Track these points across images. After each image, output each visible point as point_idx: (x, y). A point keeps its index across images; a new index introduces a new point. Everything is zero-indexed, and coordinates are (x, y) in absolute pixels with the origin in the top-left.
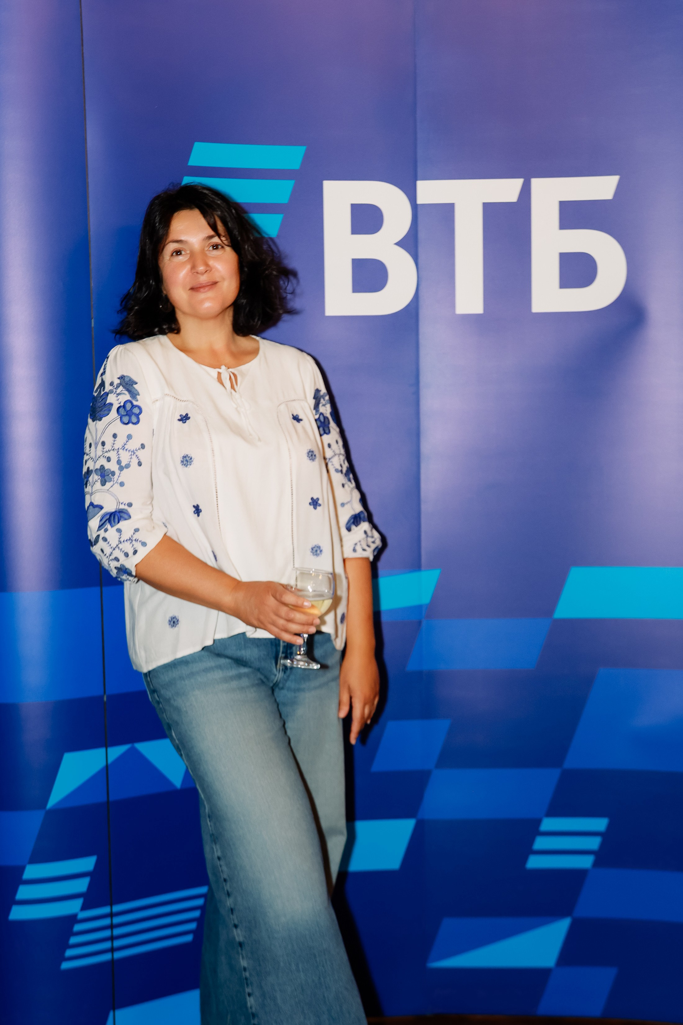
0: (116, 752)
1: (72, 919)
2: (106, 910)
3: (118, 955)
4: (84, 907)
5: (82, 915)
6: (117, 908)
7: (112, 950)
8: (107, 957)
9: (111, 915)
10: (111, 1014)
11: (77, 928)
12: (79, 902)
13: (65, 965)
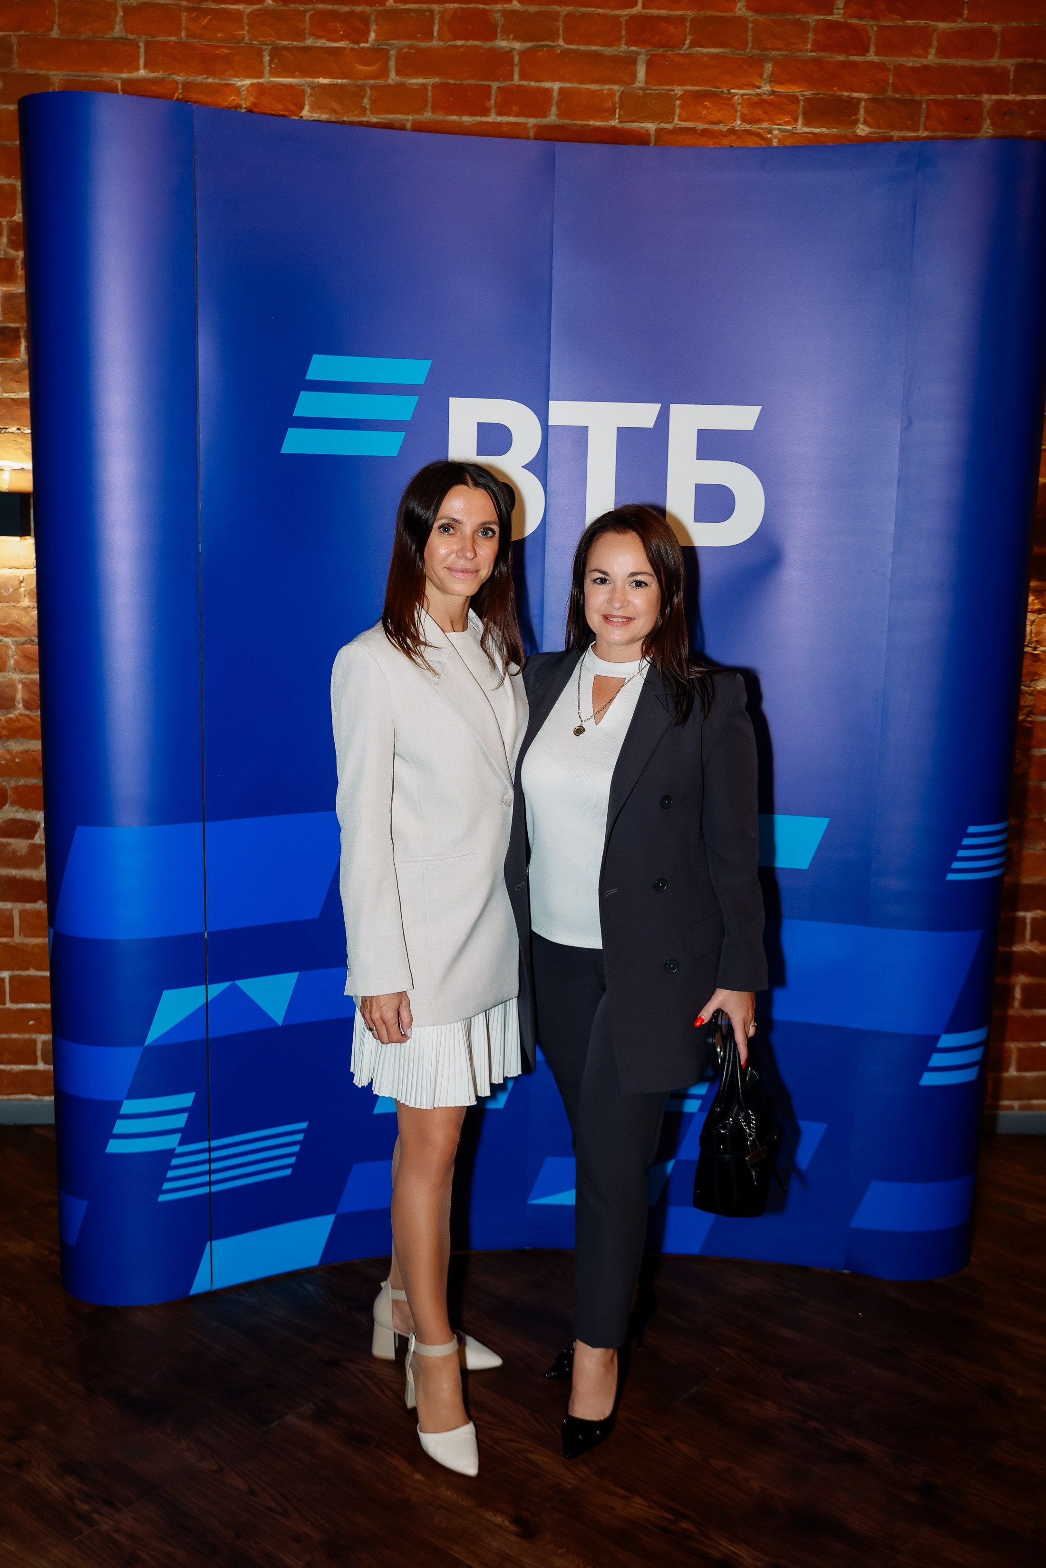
0: (216, 989)
1: (170, 1153)
2: (204, 1145)
3: (215, 1188)
4: (182, 1143)
5: (180, 1150)
6: (215, 1143)
7: (210, 1183)
8: (205, 1190)
9: (209, 1150)
10: (209, 1244)
11: (175, 1162)
12: (177, 1137)
13: (162, 1198)
